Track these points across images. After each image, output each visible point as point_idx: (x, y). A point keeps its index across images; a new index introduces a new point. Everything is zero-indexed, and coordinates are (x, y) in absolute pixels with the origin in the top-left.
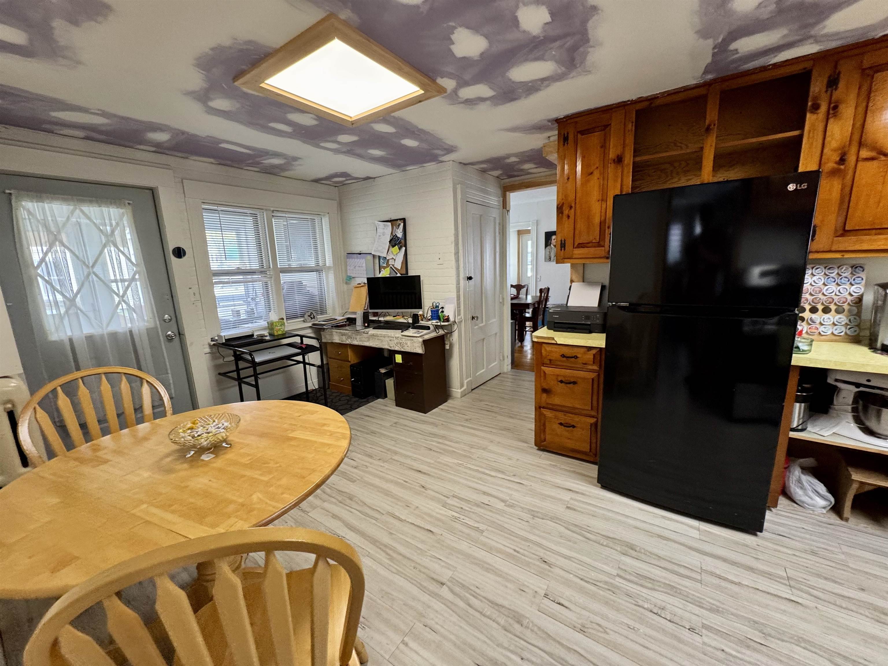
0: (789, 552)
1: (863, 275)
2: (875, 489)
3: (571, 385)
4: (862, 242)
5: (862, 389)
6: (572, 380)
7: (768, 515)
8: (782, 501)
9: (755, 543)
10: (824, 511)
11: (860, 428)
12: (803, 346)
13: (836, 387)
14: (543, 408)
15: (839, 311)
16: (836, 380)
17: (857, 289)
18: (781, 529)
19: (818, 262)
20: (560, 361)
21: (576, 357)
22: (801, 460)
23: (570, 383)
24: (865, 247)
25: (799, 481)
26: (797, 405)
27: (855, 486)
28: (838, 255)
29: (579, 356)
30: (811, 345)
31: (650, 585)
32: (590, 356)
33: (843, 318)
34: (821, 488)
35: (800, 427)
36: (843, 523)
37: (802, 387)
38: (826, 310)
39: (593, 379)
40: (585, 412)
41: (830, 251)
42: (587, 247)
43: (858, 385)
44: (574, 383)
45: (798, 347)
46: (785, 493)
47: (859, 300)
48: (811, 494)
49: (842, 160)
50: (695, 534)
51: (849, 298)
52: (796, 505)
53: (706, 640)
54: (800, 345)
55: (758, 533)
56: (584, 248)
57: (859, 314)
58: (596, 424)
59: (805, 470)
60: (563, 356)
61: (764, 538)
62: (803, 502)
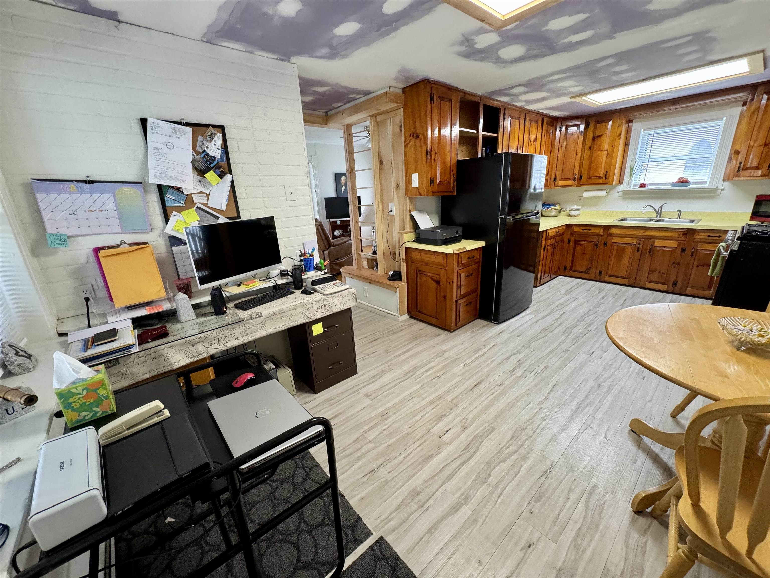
14: (459, 300)
23: (470, 275)
39: (478, 268)
56: (442, 184)
60: (469, 258)
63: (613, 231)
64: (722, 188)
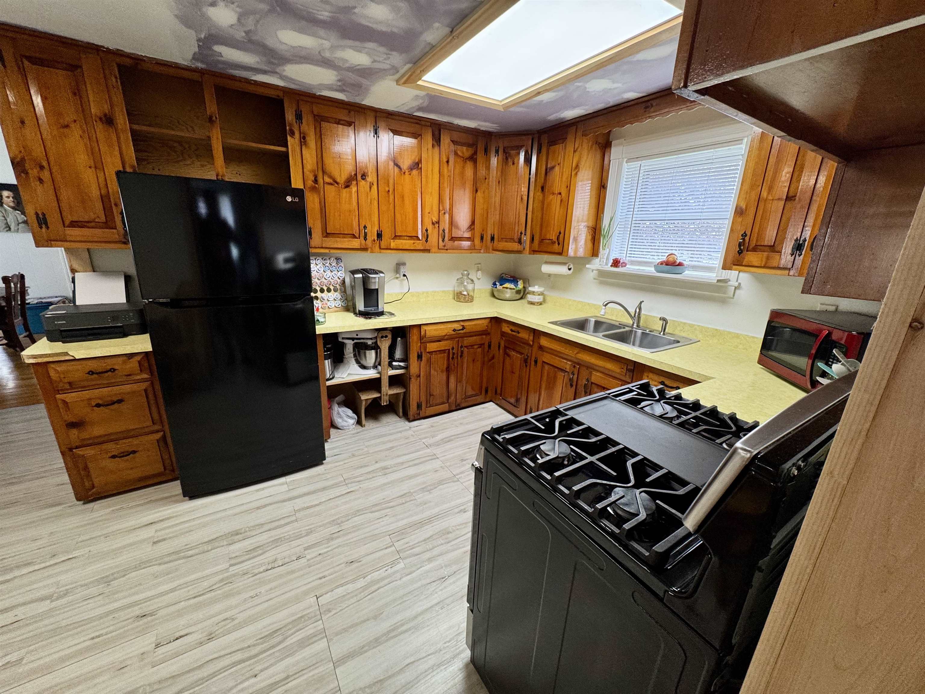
0: (342, 463)
1: (342, 265)
2: (372, 401)
3: (116, 406)
4: (337, 242)
5: (355, 341)
6: (115, 399)
7: (327, 446)
8: (333, 431)
9: (323, 470)
10: (354, 426)
11: (359, 366)
12: (321, 319)
13: (343, 343)
14: (77, 448)
15: (335, 290)
16: (343, 338)
17: (341, 274)
18: (335, 451)
19: (317, 255)
20: (87, 380)
21: (113, 370)
22: (337, 399)
23: (113, 403)
24: (340, 246)
25: (338, 413)
26: (327, 361)
27: (364, 403)
28: (327, 251)
29: (116, 367)
30: (325, 317)
31: (260, 552)
32: (134, 363)
33: (337, 295)
34: (350, 412)
35: (331, 377)
36: (363, 428)
37: (326, 348)
38: (329, 290)
39: (146, 390)
40: (146, 430)
41: (322, 248)
42: (89, 228)
43: (353, 339)
44: (120, 401)
45: (318, 320)
46: (333, 426)
47: (344, 282)
48: (346, 419)
49: (316, 181)
50: (285, 488)
51: (339, 281)
52: (340, 431)
53: (308, 557)
54: (319, 318)
55: (324, 462)
56: (82, 227)
57: (345, 291)
58: (164, 437)
59: (340, 404)
60: (91, 373)
61: (328, 463)
62: (342, 426)
63: (544, 342)
64: (736, 284)
